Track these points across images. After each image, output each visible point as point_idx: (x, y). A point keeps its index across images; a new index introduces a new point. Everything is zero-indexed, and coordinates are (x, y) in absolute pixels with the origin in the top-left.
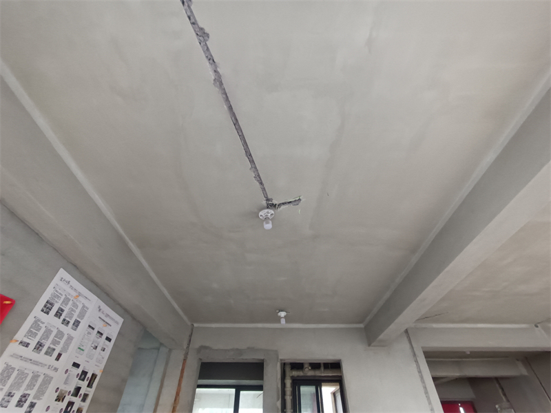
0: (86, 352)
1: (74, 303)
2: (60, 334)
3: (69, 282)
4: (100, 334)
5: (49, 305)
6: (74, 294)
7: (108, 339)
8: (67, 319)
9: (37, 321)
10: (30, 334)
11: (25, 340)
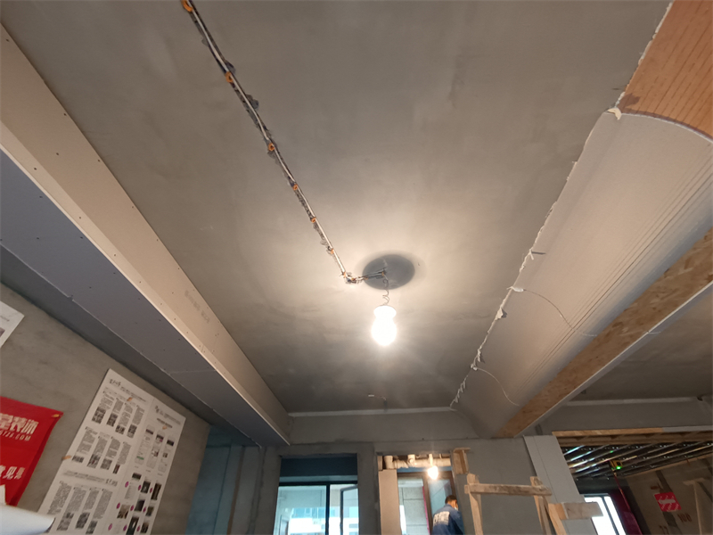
0: (146, 459)
1: (127, 407)
2: (115, 444)
3: (119, 384)
4: (160, 438)
5: (100, 413)
6: (127, 396)
7: (170, 443)
8: (122, 426)
9: (89, 432)
10: (83, 447)
11: (79, 455)
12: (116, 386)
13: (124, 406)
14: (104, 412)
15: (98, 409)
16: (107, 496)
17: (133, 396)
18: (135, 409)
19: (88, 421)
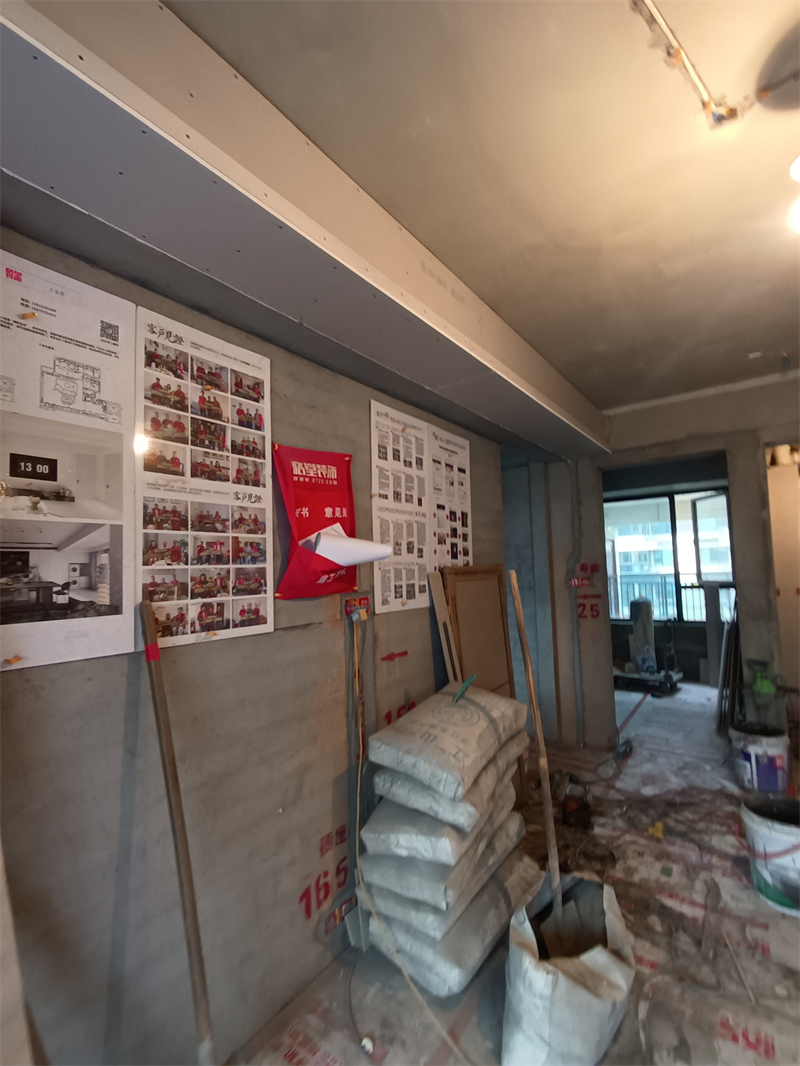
0: (444, 490)
1: (404, 438)
2: (409, 478)
3: (387, 415)
4: (450, 466)
5: (382, 450)
6: (400, 427)
7: (462, 470)
8: (408, 459)
9: (381, 470)
10: (383, 485)
11: (382, 492)
12: (385, 419)
13: (401, 439)
14: (385, 448)
15: (379, 446)
16: (422, 528)
17: (406, 426)
18: (413, 440)
19: (376, 460)
